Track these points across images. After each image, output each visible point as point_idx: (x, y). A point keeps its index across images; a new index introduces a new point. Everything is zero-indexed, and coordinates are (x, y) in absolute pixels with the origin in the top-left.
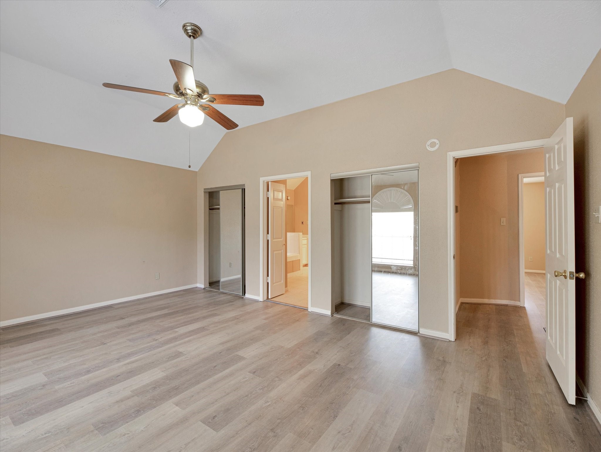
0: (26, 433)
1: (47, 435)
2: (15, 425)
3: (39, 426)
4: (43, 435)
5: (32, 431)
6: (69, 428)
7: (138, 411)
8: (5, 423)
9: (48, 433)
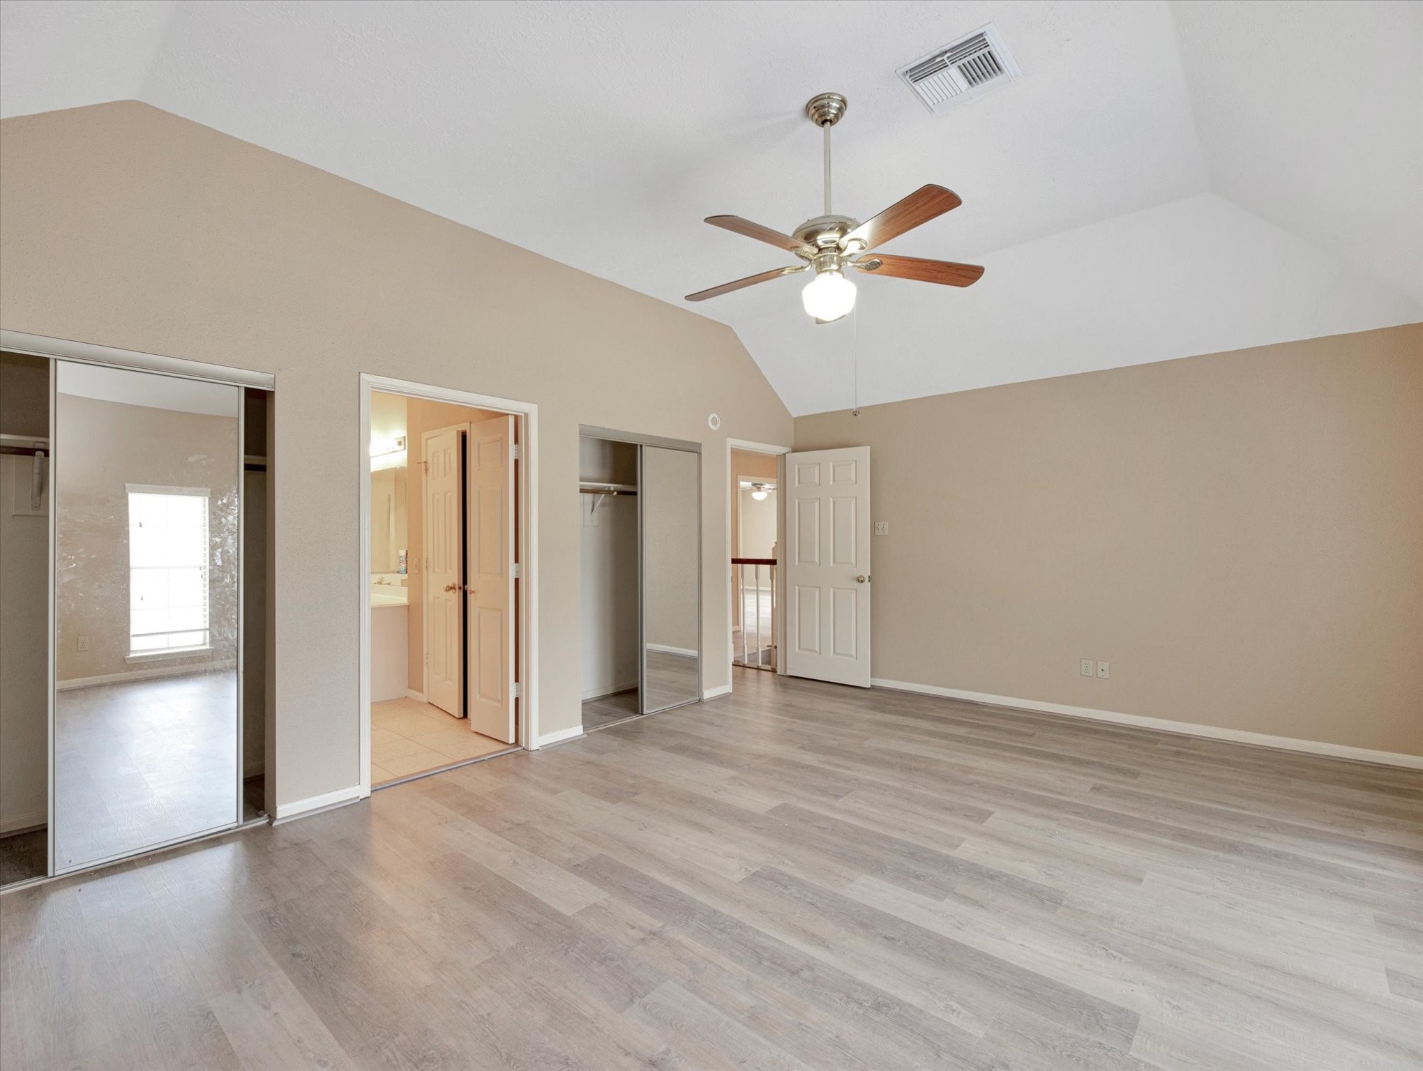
0: (1136, 984)
1: (1115, 953)
2: (1136, 1018)
3: (1108, 978)
4: (1120, 959)
5: (1125, 980)
6: (1082, 935)
7: (992, 877)
8: (1148, 1042)
9: (1112, 954)
